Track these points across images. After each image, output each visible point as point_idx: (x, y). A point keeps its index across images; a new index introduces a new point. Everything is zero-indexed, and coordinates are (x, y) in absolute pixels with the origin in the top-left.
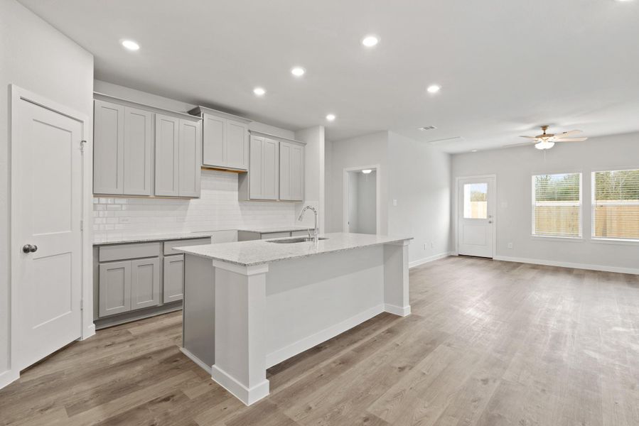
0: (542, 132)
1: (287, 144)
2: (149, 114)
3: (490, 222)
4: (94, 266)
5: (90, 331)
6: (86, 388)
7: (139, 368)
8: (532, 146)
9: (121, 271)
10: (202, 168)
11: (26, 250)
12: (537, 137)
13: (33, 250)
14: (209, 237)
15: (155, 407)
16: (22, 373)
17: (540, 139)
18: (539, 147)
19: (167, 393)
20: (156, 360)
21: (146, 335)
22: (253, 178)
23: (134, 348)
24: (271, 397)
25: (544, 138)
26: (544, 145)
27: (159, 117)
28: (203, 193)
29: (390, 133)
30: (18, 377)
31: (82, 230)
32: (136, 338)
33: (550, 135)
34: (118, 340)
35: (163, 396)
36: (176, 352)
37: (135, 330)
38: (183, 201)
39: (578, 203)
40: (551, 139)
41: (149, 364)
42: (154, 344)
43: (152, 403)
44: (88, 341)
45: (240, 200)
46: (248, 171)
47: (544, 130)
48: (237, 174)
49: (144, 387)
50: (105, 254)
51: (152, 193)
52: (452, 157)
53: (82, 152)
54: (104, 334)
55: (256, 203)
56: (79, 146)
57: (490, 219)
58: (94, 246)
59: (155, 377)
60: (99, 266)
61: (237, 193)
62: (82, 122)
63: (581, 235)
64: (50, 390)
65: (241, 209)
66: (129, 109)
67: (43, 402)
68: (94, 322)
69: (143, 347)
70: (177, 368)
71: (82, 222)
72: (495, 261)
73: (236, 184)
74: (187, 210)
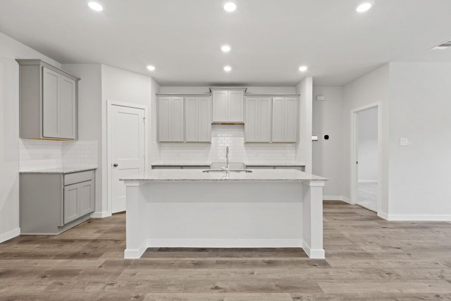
2: (182, 98)
10: (212, 124)
11: (114, 166)
13: (117, 167)
16: (113, 214)
27: (187, 98)
31: (145, 159)
46: (244, 122)
51: (184, 141)
53: (144, 123)
55: (253, 145)
56: (142, 120)
58: (152, 166)
61: (243, 138)
62: (144, 109)
65: (246, 149)
66: (174, 98)
71: (144, 155)
73: (242, 133)
74: (210, 149)
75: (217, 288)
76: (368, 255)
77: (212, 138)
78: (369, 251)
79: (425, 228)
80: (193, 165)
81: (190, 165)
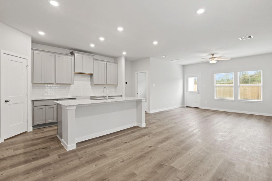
0: (212, 56)
1: (110, 63)
2: (53, 55)
3: (198, 93)
4: (32, 108)
5: (31, 129)
6: (22, 144)
7: (41, 140)
8: (209, 62)
9: (42, 110)
10: (74, 73)
11: (6, 101)
12: (210, 59)
13: (8, 102)
14: (76, 98)
15: (39, 150)
16: (5, 140)
17: (211, 59)
18: (211, 62)
19: (45, 147)
20: (47, 138)
21: (49, 131)
22: (95, 76)
23: (42, 135)
24: (76, 149)
25: (213, 59)
26: (213, 62)
28: (75, 82)
29: (151, 58)
30: (3, 141)
31: (27, 95)
32: (45, 132)
33: (215, 58)
34: (38, 132)
35: (43, 147)
36: (55, 136)
37: (45, 130)
38: (68, 85)
39: (233, 85)
40: (215, 59)
41: (44, 139)
42: (49, 134)
43: (39, 149)
44: (29, 132)
45: (91, 85)
46: (93, 74)
47: (213, 55)
48: (90, 75)
49: (39, 145)
50: (36, 104)
51: (55, 83)
52: (184, 66)
53: (27, 69)
54: (35, 130)
55: (96, 86)
56: (26, 67)
57: (199, 92)
58: (32, 101)
59: (44, 142)
60: (34, 108)
61: (90, 82)
62: (27, 59)
63: (233, 98)
64: (11, 145)
65: (92, 88)
66: (46, 54)
67: (8, 148)
68: (32, 126)
69: (45, 135)
70: (52, 140)
71: (27, 93)
72: (201, 109)
73: (90, 79)
74: (70, 88)
75: (125, 143)
76: (154, 123)
77: (74, 82)
78: (154, 122)
79: (160, 113)
80: (69, 98)
81: (63, 98)
